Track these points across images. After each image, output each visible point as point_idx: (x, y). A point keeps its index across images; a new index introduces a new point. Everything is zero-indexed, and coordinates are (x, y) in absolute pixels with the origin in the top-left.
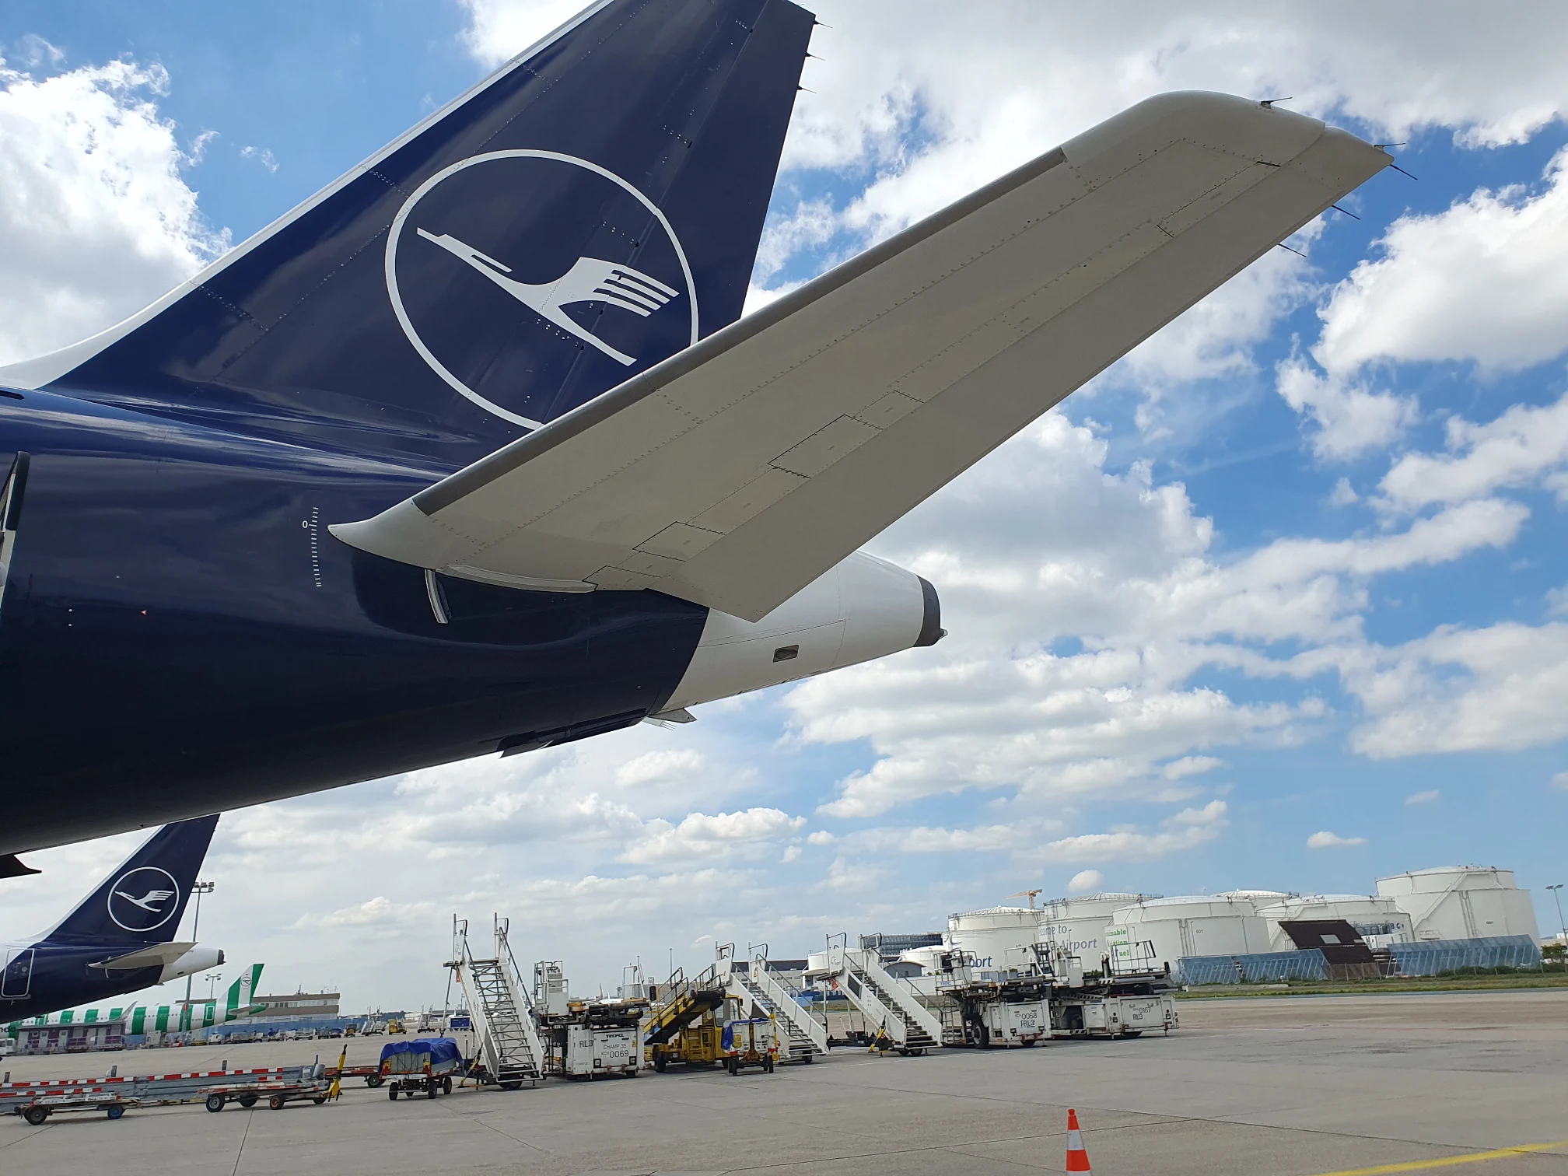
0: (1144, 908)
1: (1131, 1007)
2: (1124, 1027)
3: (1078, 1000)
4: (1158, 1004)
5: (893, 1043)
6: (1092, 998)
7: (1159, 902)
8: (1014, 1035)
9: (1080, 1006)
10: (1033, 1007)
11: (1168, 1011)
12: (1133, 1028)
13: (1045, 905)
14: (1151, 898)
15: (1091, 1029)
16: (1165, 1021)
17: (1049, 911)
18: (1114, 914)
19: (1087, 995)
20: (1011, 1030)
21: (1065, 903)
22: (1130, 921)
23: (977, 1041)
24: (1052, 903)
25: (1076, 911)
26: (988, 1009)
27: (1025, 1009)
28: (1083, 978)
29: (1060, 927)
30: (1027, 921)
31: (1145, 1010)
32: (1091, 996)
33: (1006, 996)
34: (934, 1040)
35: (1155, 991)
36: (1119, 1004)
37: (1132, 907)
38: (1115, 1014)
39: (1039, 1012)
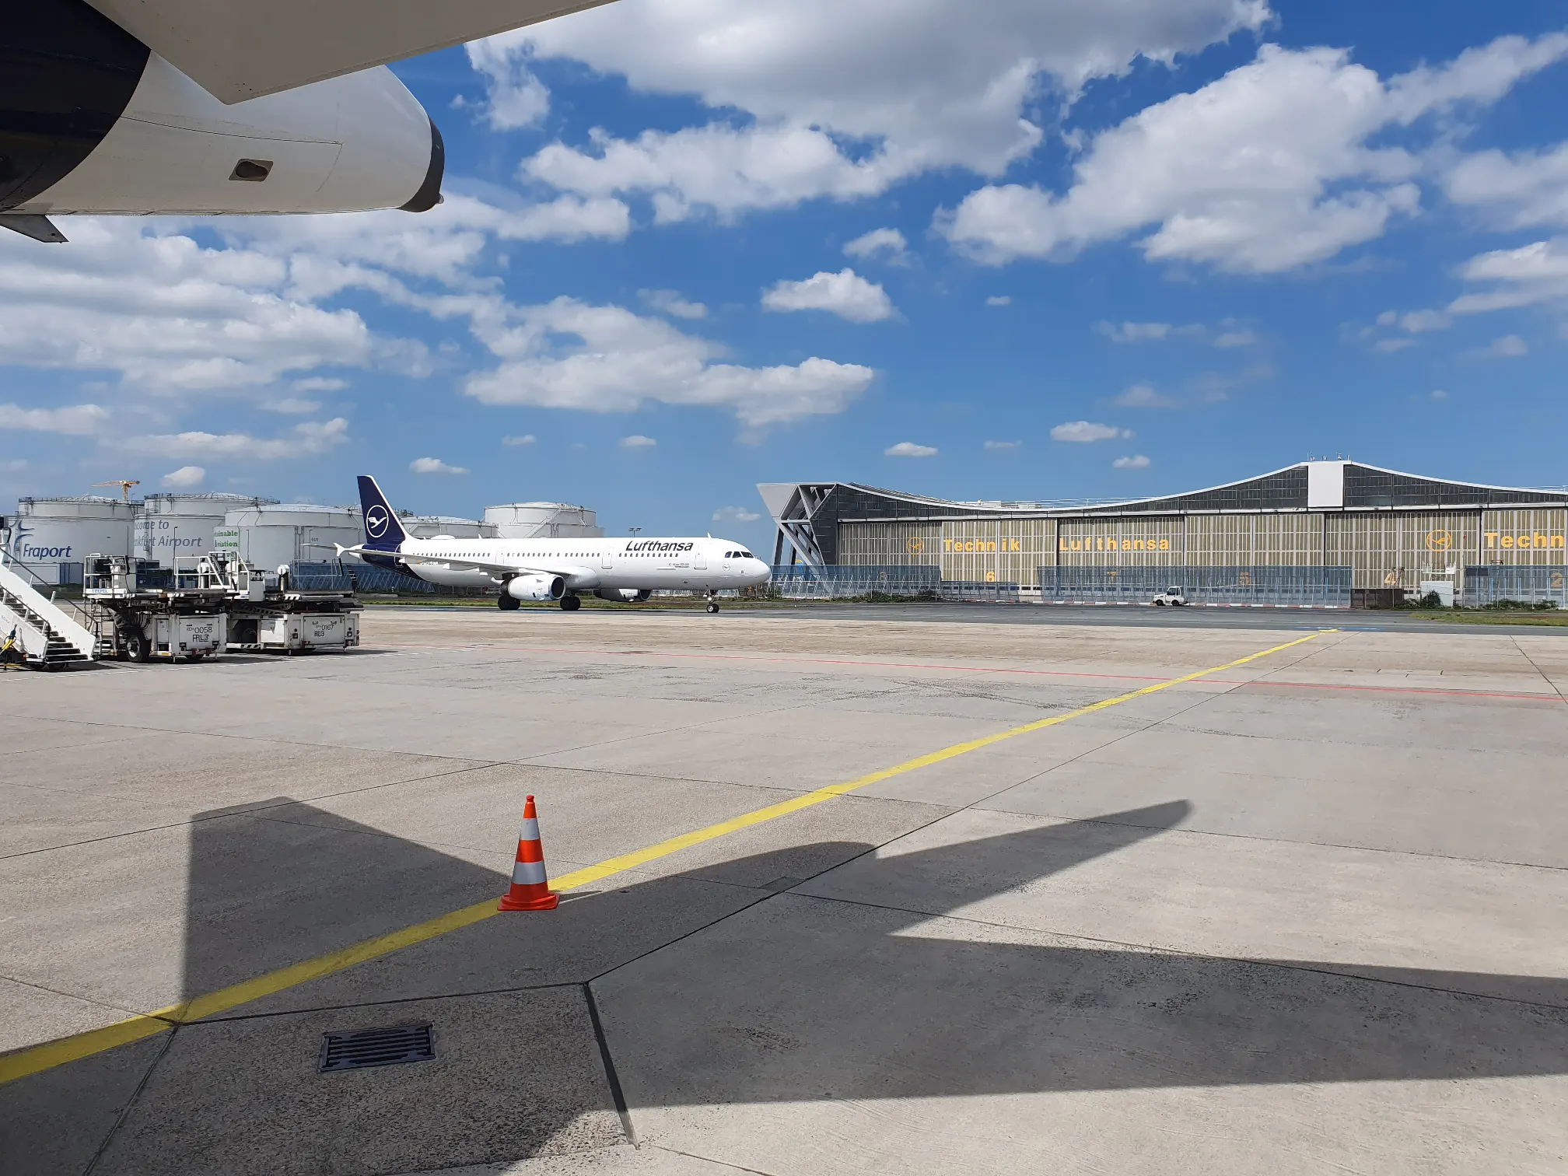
0: (261, 512)
1: (313, 624)
2: (304, 642)
3: (254, 613)
4: (341, 622)
5: (27, 656)
6: (271, 613)
7: (274, 508)
8: (183, 650)
9: (255, 621)
10: (209, 621)
11: (350, 629)
12: (313, 645)
13: (147, 498)
14: (267, 502)
15: (266, 644)
16: (346, 638)
17: (150, 505)
18: (227, 516)
19: (266, 610)
20: (180, 644)
21: (171, 499)
22: (244, 523)
23: (133, 654)
24: (155, 497)
25: (182, 508)
26: (153, 621)
27: (199, 624)
28: (264, 592)
29: (160, 523)
30: (121, 512)
31: (327, 627)
32: (270, 610)
33: (177, 608)
34: (82, 653)
35: (341, 610)
36: (302, 621)
37: (248, 509)
38: (296, 630)
39: (215, 628)
